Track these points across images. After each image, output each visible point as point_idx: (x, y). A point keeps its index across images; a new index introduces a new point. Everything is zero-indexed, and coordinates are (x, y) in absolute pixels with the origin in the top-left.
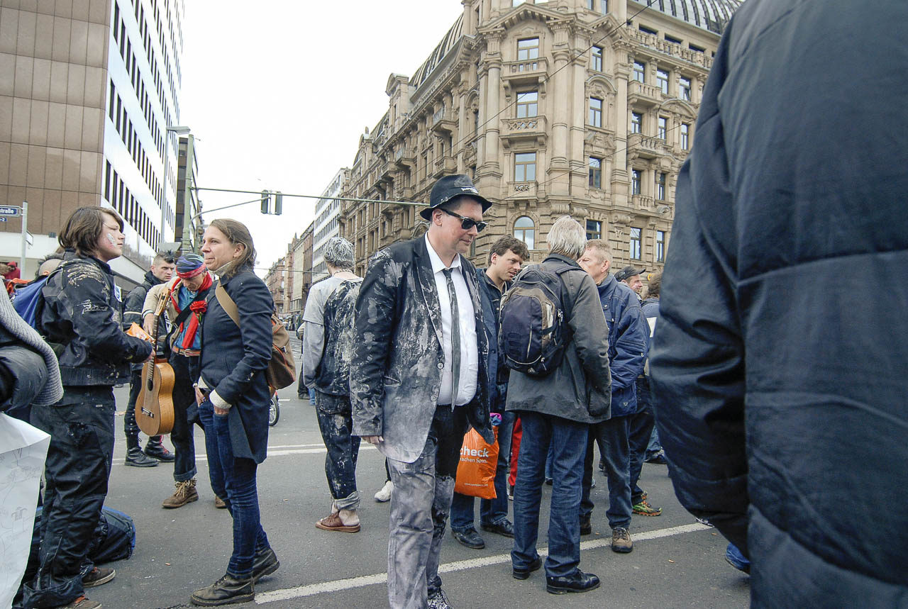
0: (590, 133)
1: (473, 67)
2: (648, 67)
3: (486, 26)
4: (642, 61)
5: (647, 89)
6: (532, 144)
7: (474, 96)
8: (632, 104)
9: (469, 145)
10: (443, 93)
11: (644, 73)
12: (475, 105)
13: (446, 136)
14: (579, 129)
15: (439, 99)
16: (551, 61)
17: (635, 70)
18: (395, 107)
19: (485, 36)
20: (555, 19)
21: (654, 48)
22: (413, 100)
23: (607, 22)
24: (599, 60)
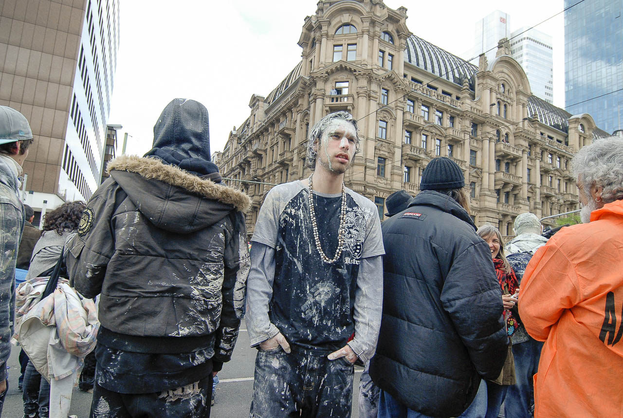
0: (379, 142)
1: (306, 96)
2: (416, 104)
3: (316, 72)
4: (413, 100)
5: (415, 117)
7: (306, 114)
8: (405, 126)
9: (301, 145)
10: (286, 110)
11: (413, 107)
12: (307, 120)
13: (287, 137)
14: (372, 140)
15: (284, 114)
16: (356, 97)
17: (408, 105)
18: (255, 115)
19: (315, 78)
20: (359, 71)
21: (420, 92)
22: (267, 112)
23: (392, 75)
24: (386, 97)
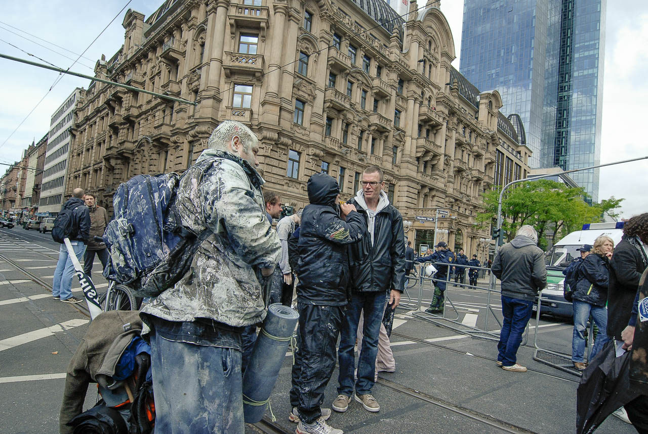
0: (298, 79)
1: (202, 6)
2: (343, 41)
4: (339, 35)
5: (341, 56)
6: (251, 78)
7: (202, 30)
8: (330, 65)
9: (193, 72)
10: (174, 27)
11: (339, 44)
12: (202, 38)
13: (173, 63)
14: (290, 73)
15: (170, 33)
16: (272, 12)
17: (334, 40)
18: (130, 38)
21: (349, 27)
22: (147, 35)
24: (309, 23)
